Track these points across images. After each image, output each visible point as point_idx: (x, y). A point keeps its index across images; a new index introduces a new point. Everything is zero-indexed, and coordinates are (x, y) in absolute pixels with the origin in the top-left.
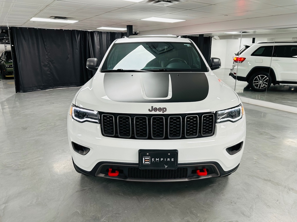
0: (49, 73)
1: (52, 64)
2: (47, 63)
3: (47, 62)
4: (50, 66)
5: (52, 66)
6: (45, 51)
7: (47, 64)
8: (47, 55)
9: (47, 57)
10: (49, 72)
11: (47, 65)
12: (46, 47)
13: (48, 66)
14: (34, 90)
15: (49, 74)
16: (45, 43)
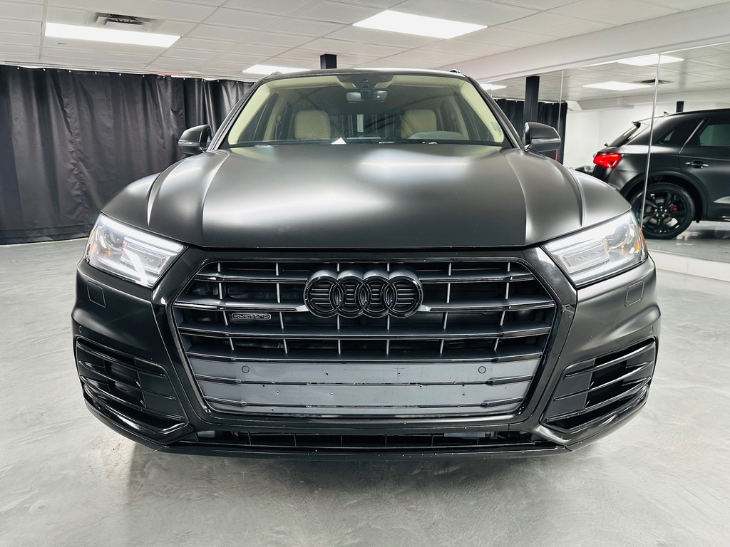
0: (78, 192)
1: (87, 168)
2: (73, 164)
3: (73, 161)
4: (82, 173)
5: (86, 173)
6: (67, 132)
7: (72, 167)
8: (72, 142)
9: (71, 147)
10: (78, 189)
11: (73, 170)
12: (69, 120)
13: (75, 172)
14: (29, 240)
15: (77, 196)
16: (67, 110)
